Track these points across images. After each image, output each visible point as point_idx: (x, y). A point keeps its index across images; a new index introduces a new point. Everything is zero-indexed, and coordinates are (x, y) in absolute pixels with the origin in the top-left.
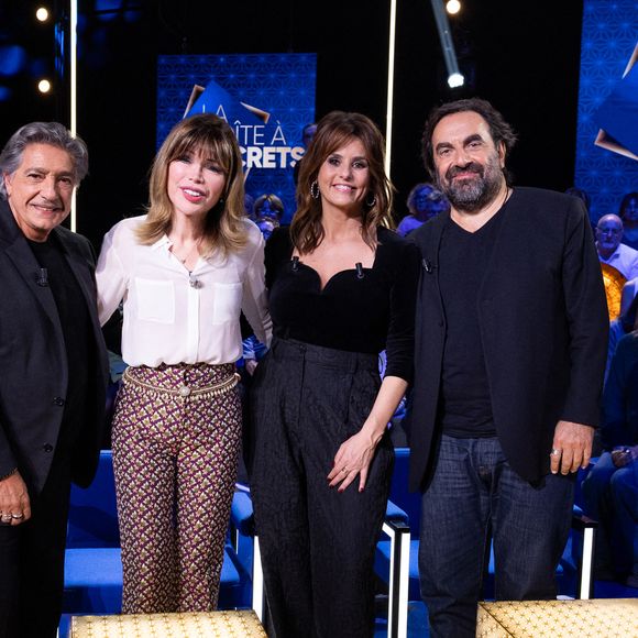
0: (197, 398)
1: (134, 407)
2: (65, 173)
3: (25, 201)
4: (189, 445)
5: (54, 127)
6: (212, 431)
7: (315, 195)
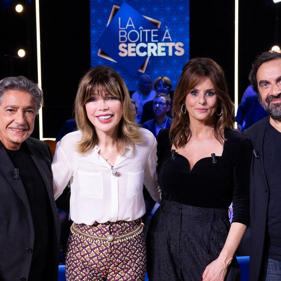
0: (118, 242)
1: (79, 248)
2: (29, 107)
3: (6, 126)
4: (114, 271)
5: (20, 79)
6: (127, 261)
7: (184, 112)
